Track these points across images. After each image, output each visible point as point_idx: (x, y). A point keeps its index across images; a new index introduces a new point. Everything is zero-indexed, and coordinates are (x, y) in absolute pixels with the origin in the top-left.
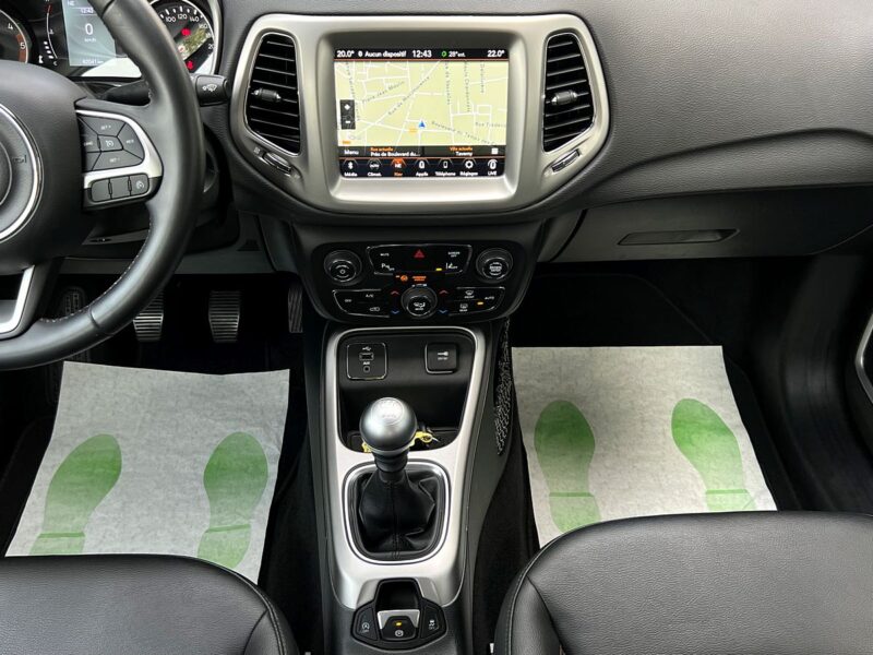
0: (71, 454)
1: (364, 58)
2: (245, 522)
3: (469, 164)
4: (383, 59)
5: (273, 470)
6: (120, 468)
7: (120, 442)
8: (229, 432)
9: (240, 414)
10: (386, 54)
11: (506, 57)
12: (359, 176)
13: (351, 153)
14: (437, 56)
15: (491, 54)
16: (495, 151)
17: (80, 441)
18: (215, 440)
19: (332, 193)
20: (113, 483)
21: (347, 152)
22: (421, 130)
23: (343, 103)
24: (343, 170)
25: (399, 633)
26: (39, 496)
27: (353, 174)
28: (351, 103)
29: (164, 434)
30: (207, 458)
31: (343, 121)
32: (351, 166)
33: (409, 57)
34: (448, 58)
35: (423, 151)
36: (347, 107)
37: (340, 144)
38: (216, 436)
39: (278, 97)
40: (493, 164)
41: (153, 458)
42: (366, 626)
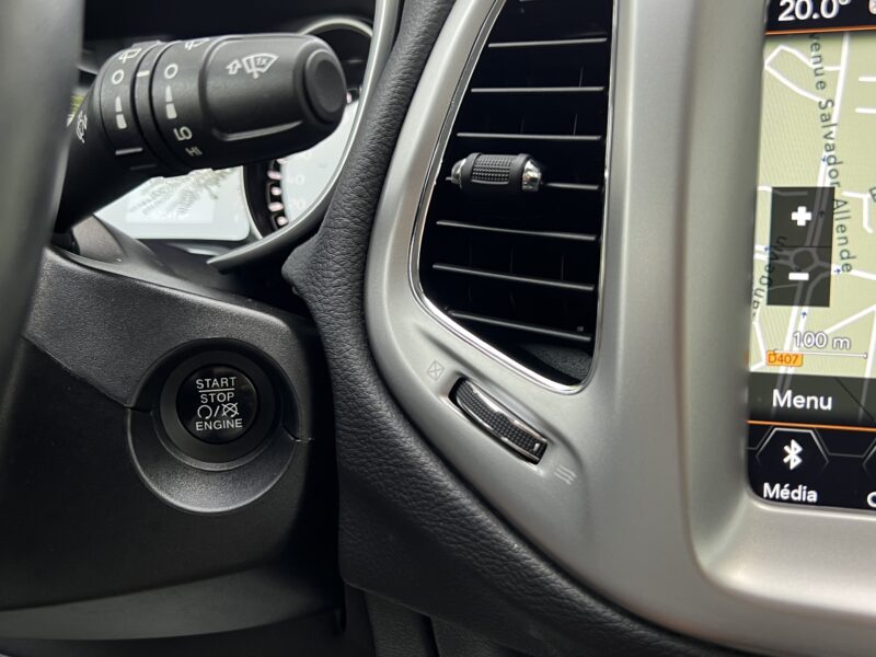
12: (821, 503)
13: (800, 402)
19: (706, 558)
21: (779, 399)
23: (785, 199)
24: (762, 469)
27: (801, 492)
28: (822, 201)
31: (776, 273)
32: (793, 455)
36: (801, 216)
37: (758, 365)
39: (532, 171)
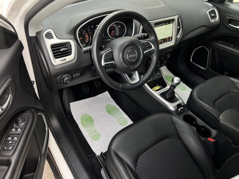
0: (81, 119)
1: (157, 26)
2: (122, 116)
3: (168, 40)
4: (159, 26)
5: (118, 107)
6: (92, 118)
7: (88, 114)
8: (105, 105)
9: (104, 101)
10: (160, 25)
11: (173, 23)
14: (165, 24)
15: (171, 22)
16: (171, 37)
17: (80, 117)
18: (104, 107)
20: (93, 121)
22: (163, 36)
25: (182, 111)
26: (82, 128)
29: (94, 110)
30: (105, 110)
33: (162, 25)
34: (166, 24)
35: (163, 40)
38: (103, 106)
40: (170, 39)
41: (96, 114)
42: (178, 112)
